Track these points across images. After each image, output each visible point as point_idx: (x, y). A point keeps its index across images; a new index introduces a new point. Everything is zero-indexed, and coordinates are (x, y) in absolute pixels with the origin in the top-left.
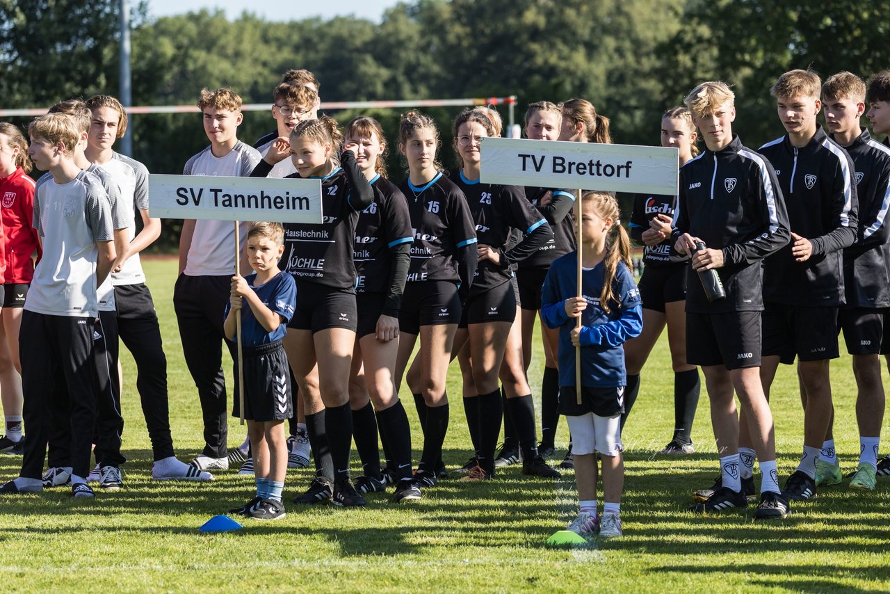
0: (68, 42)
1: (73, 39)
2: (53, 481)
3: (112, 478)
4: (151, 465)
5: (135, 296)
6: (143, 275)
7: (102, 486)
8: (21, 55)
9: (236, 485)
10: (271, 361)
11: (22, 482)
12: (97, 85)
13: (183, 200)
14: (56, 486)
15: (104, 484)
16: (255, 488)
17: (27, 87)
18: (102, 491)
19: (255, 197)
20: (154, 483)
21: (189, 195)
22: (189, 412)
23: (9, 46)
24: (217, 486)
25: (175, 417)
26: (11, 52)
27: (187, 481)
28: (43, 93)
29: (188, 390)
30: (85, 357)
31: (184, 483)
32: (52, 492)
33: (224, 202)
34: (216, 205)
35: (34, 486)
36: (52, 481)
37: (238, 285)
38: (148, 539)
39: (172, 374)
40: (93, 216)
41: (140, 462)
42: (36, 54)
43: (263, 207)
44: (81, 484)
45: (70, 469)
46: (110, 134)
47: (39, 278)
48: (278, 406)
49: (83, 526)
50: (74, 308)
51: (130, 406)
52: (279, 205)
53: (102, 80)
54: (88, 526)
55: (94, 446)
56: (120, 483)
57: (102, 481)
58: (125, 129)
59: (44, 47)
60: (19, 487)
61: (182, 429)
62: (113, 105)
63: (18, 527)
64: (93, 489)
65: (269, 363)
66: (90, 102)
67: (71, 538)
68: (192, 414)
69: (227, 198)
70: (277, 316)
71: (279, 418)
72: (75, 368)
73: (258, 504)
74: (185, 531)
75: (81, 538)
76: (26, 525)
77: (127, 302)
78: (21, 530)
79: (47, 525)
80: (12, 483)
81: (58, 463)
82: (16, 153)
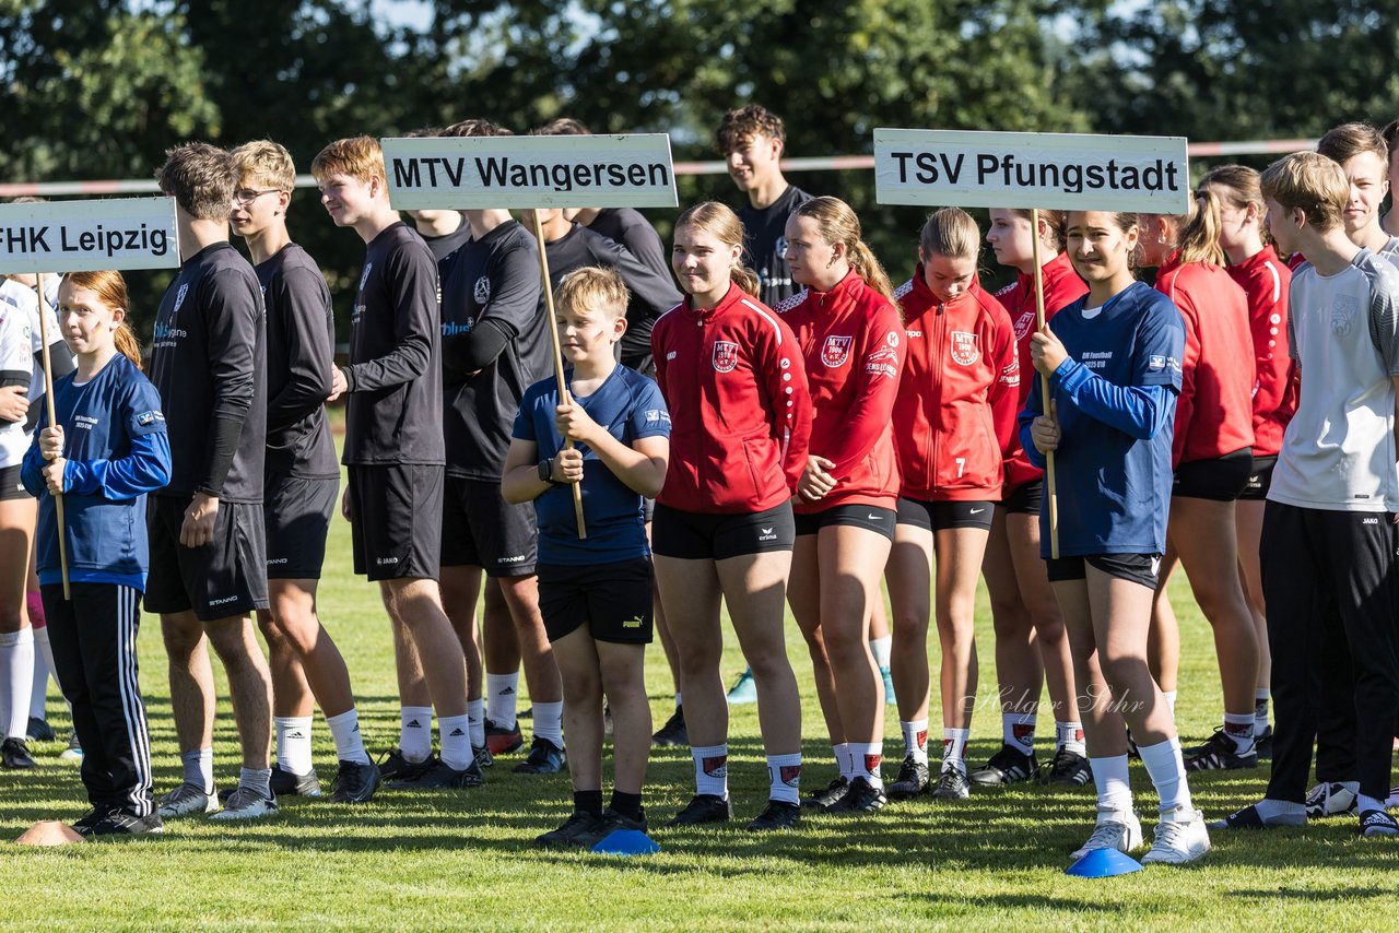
0: (1333, 20)
1: (1343, 13)
2: (1326, 807)
8: (1251, 45)
11: (1269, 809)
14: (1330, 815)
17: (1261, 102)
23: (1227, 29)
26: (1230, 40)
28: (1290, 111)
30: (1377, 582)
35: (1292, 816)
36: (1322, 806)
40: (1383, 331)
42: (1276, 40)
44: (1375, 812)
45: (1356, 785)
47: (1295, 443)
49: (1381, 886)
50: (1357, 497)
54: (1390, 887)
59: (1291, 32)
60: (1264, 817)
63: (1265, 888)
67: (1359, 907)
72: (1358, 601)
75: (1377, 909)
76: (1279, 884)
78: (1271, 894)
79: (1316, 885)
80: (1252, 809)
81: (1334, 773)
82: (1250, 218)
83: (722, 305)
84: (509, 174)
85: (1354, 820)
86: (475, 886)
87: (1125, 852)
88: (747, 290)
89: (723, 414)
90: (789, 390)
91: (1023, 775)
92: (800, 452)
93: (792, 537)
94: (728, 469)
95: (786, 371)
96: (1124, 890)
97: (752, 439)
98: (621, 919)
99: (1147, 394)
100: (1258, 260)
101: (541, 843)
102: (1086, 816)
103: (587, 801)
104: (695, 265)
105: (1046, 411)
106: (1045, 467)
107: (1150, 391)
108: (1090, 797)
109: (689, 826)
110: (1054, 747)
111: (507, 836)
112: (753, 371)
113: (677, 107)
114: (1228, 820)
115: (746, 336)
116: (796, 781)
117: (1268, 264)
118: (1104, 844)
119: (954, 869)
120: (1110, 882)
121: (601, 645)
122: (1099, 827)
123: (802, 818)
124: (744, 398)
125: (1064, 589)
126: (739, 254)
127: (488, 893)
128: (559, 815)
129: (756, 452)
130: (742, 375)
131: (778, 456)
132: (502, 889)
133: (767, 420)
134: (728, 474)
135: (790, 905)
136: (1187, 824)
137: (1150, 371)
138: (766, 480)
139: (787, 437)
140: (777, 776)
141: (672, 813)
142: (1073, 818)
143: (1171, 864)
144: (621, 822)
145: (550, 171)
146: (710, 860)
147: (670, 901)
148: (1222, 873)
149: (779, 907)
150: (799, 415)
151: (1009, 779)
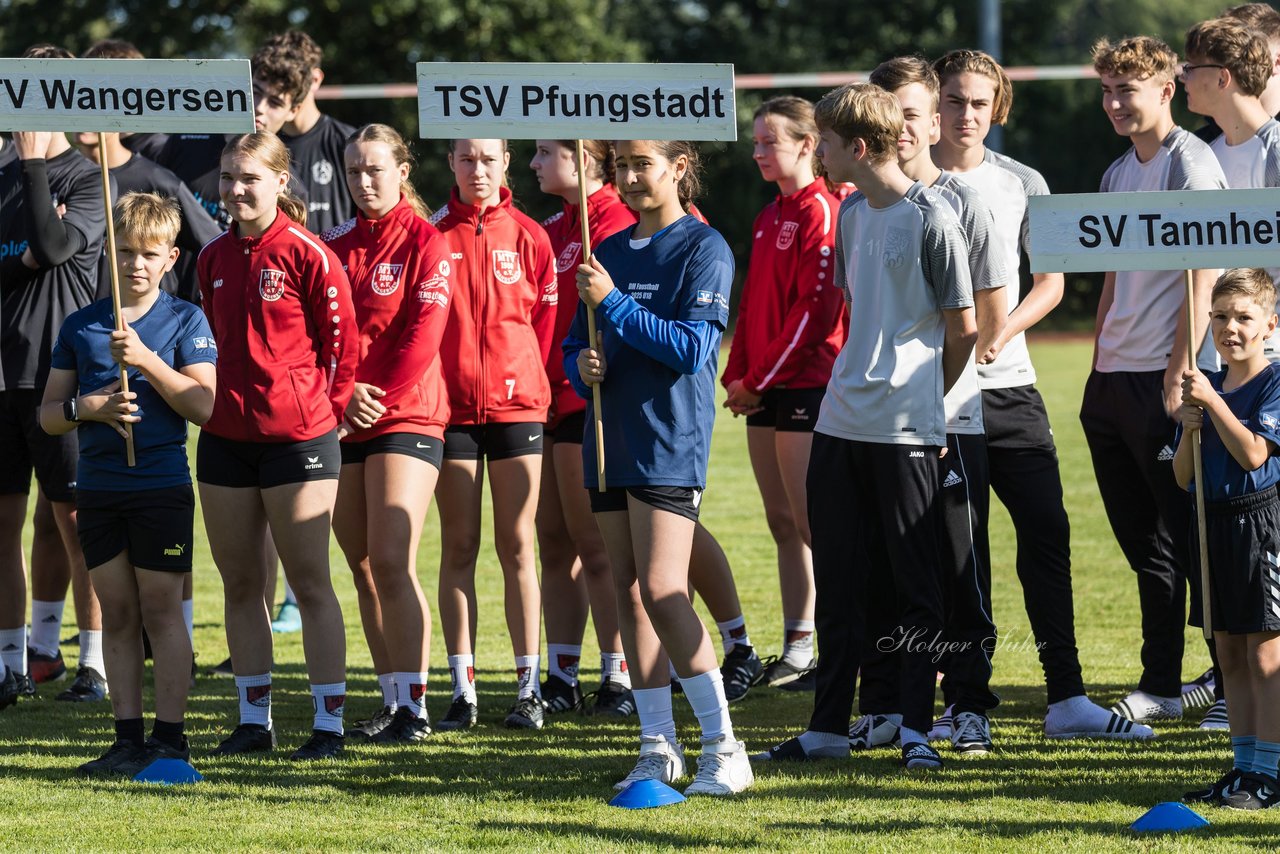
2: (869, 738)
3: (973, 733)
4: (1042, 712)
5: (1016, 409)
6: (1031, 370)
7: (955, 749)
9: (1195, 749)
10: (1258, 526)
11: (811, 741)
12: (939, 29)
13: (1091, 238)
14: (873, 747)
15: (958, 744)
16: (1231, 754)
17: (814, 35)
18: (956, 756)
19: (1221, 224)
20: (1048, 742)
21: (1101, 228)
22: (1110, 616)
24: (1162, 749)
25: (1084, 626)
27: (1108, 739)
28: (843, 44)
29: (1107, 576)
31: (1103, 743)
32: (866, 757)
33: (1164, 238)
34: (1151, 243)
35: (836, 748)
36: (866, 738)
37: (1193, 385)
38: (1039, 843)
39: (1078, 548)
40: (936, 265)
41: (1025, 704)
43: (1235, 241)
44: (917, 744)
45: (899, 718)
46: (979, 121)
47: (843, 375)
48: (1271, 605)
49: (922, 819)
50: (903, 429)
51: (1004, 605)
52: (1264, 236)
53: (948, 21)
54: (931, 819)
55: (940, 676)
56: (987, 743)
57: (956, 740)
58: (1006, 110)
60: (807, 749)
61: (1097, 646)
62: (981, 67)
63: (807, 820)
64: (940, 752)
65: (1254, 529)
66: (943, 62)
67: (901, 839)
68: (1114, 620)
69: (1170, 229)
70: (1262, 441)
71: (1272, 628)
73: (1237, 783)
74: (1106, 829)
75: (918, 842)
76: (821, 816)
77: (1005, 420)
78: (812, 826)
79: (858, 816)
80: (796, 741)
81: (876, 706)
82: (806, 150)
83: (270, 233)
84: (76, 96)
85: (896, 752)
86: (16, 814)
87: (669, 784)
88: (293, 217)
89: (269, 342)
90: (336, 319)
91: (567, 705)
92: (347, 381)
93: (338, 466)
94: (274, 398)
95: (333, 300)
96: (667, 821)
97: (298, 367)
98: (163, 848)
99: (692, 329)
100: (809, 192)
101: (83, 772)
102: (630, 747)
103: (129, 729)
104: (243, 193)
105: (592, 342)
106: (591, 399)
107: (696, 326)
108: (634, 728)
109: (233, 755)
110: (597, 678)
111: (48, 765)
112: (300, 300)
113: (229, 33)
114: (772, 752)
115: (293, 264)
116: (340, 710)
117: (818, 196)
118: (647, 775)
119: (497, 800)
120: (653, 814)
121: (141, 572)
122: (643, 758)
123: (346, 748)
124: (291, 326)
125: (606, 520)
126: (286, 182)
127: (29, 821)
128: (102, 743)
129: (303, 381)
130: (289, 304)
131: (324, 385)
132: (43, 817)
133: (313, 348)
134: (274, 403)
135: (332, 835)
136: (730, 754)
137: (698, 306)
138: (312, 409)
139: (334, 366)
140: (321, 706)
141: (215, 742)
142: (617, 749)
143: (714, 796)
144: (163, 751)
145: (120, 95)
146: (253, 789)
147: (212, 830)
148: (764, 804)
149: (321, 836)
150: (347, 343)
151: (553, 710)
